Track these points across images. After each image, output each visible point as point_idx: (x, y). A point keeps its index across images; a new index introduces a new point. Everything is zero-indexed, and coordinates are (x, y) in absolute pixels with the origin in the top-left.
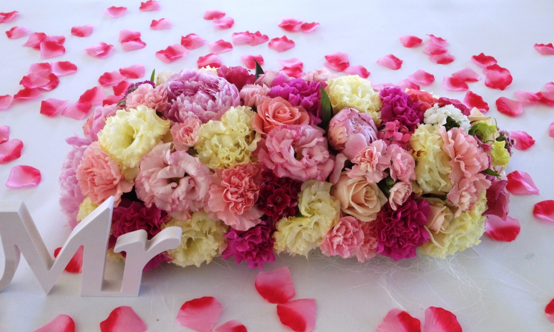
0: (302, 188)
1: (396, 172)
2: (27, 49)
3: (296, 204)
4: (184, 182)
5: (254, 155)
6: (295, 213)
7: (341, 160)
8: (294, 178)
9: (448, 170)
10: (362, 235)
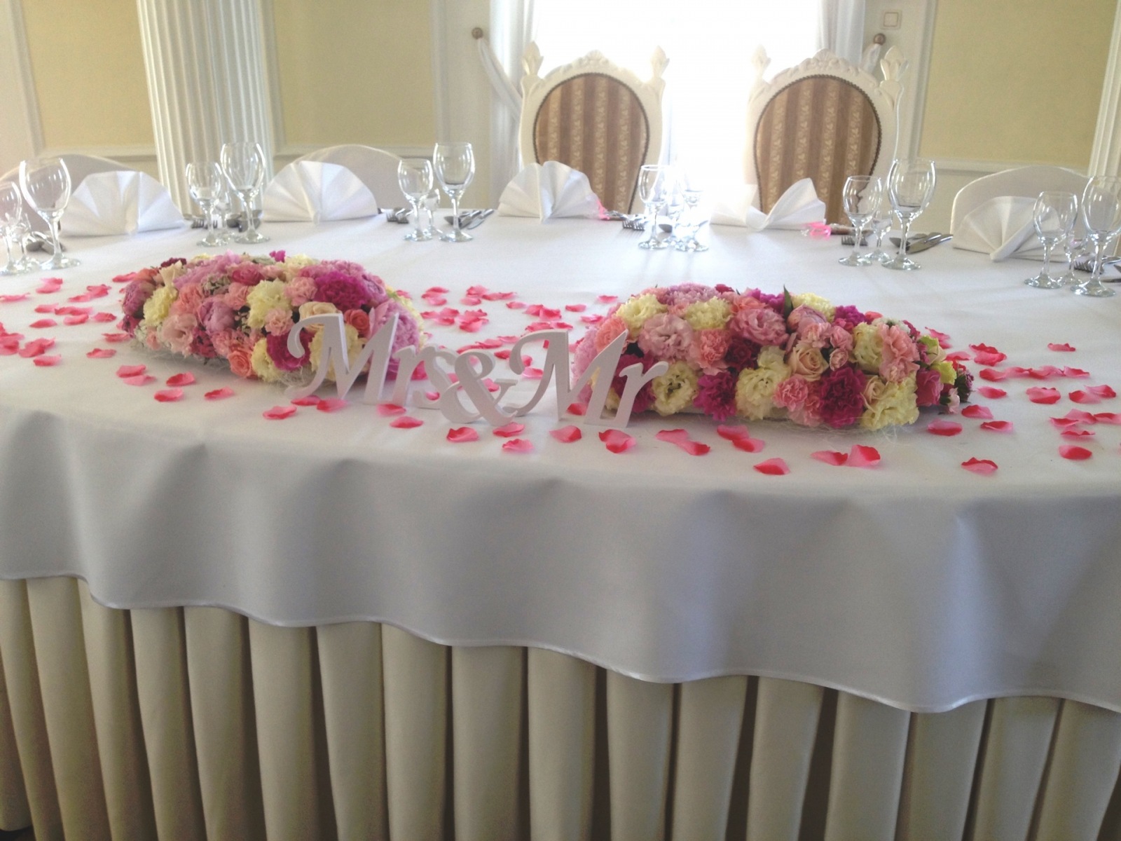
0: (761, 350)
1: (835, 342)
2: (525, 315)
3: (755, 359)
4: (674, 337)
5: (728, 324)
6: (756, 367)
7: (794, 335)
8: (755, 341)
9: (880, 350)
10: (806, 391)
